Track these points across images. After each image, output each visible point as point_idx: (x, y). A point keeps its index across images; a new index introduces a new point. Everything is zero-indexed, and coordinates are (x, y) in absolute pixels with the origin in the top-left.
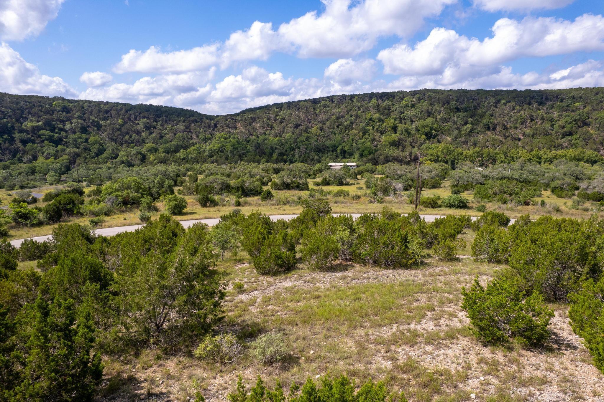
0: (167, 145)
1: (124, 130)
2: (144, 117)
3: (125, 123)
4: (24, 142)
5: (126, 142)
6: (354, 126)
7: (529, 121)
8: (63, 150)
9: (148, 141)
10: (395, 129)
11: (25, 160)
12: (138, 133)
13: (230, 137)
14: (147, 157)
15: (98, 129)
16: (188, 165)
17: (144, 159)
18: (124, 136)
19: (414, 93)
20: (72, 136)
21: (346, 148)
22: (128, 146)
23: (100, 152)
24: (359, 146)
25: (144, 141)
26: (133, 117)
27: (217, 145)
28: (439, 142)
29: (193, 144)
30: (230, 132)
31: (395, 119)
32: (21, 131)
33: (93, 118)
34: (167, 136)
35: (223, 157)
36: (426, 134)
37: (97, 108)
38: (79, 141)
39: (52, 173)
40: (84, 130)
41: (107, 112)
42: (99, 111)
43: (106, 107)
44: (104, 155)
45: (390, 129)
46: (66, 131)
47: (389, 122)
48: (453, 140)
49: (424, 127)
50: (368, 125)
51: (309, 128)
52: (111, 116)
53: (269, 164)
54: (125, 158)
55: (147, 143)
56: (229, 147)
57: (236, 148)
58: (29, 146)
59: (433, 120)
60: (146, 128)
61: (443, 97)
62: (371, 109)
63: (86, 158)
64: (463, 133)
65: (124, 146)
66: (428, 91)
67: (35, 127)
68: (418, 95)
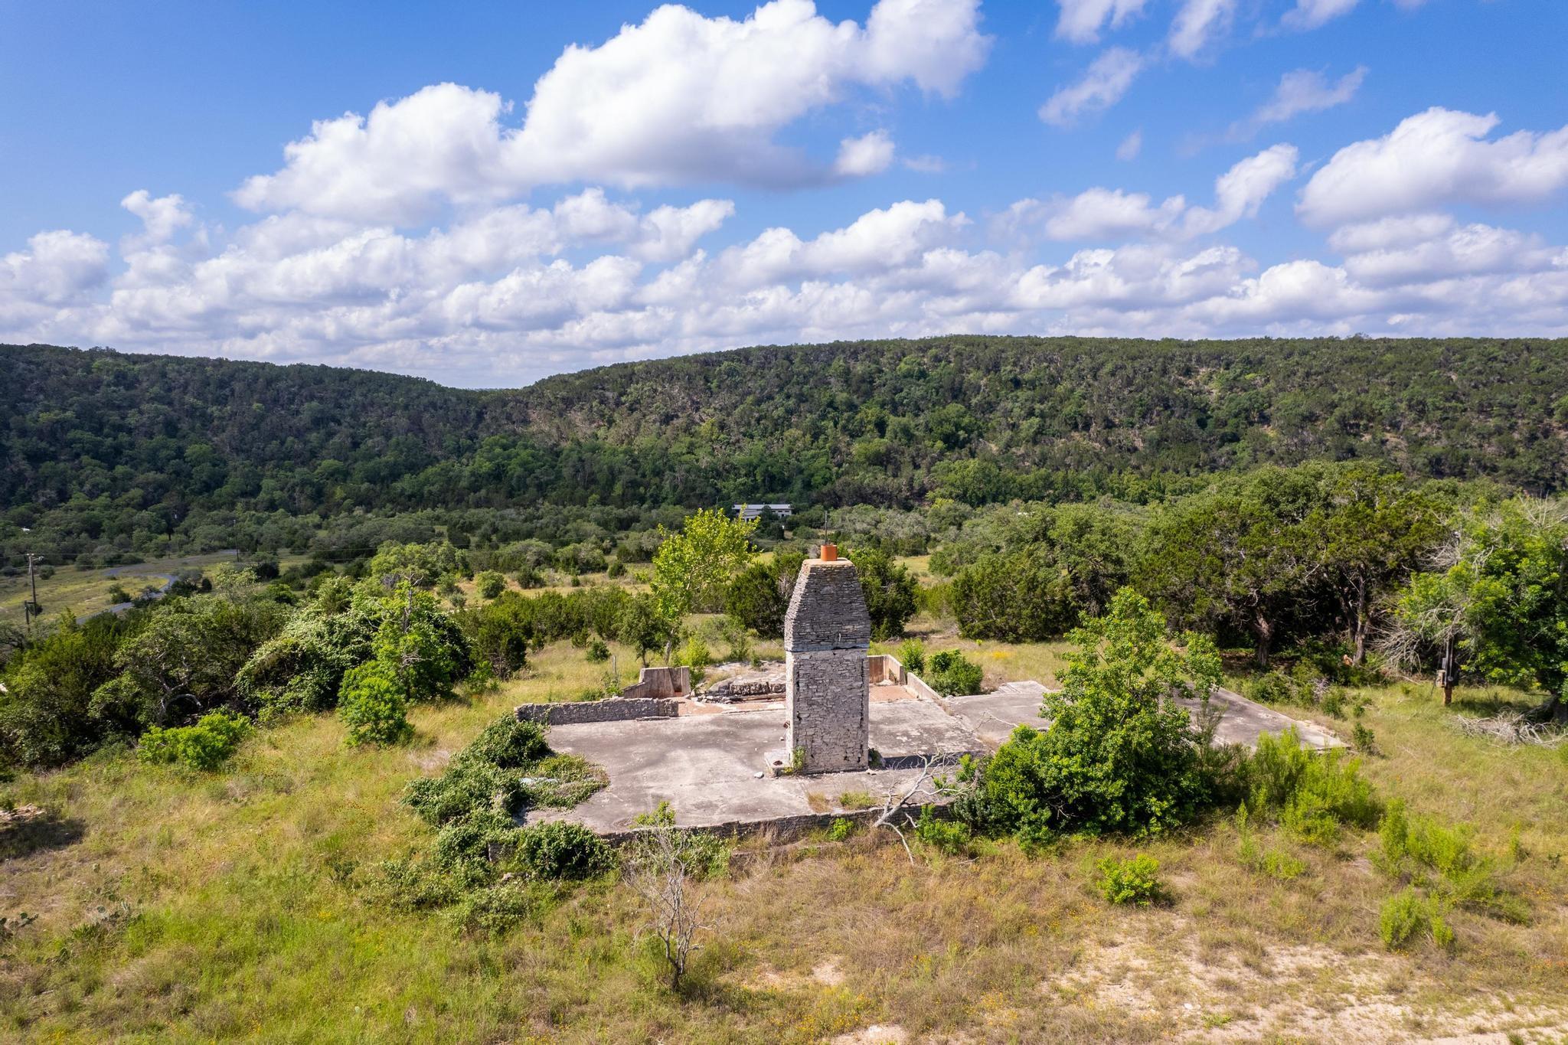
0: (371, 464)
1: (265, 427)
2: (312, 398)
3: (268, 411)
4: (35, 458)
5: (273, 456)
6: (794, 419)
7: (1157, 409)
8: (129, 477)
9: (324, 453)
10: (881, 427)
12: (300, 433)
13: (515, 443)
14: (327, 490)
15: (204, 426)
17: (319, 495)
18: (267, 442)
19: (924, 346)
20: (144, 443)
21: (775, 470)
22: (278, 467)
23: (215, 481)
24: (804, 464)
25: (314, 454)
26: (284, 395)
27: (487, 464)
28: (972, 454)
29: (432, 460)
30: (514, 432)
31: (883, 405)
32: (25, 432)
33: (189, 399)
34: (370, 442)
35: (503, 492)
36: (946, 438)
37: (197, 376)
38: (163, 453)
40: (171, 428)
41: (222, 384)
42: (204, 383)
43: (219, 373)
44: (226, 489)
45: (870, 426)
46: (130, 432)
47: (870, 411)
48: (1002, 452)
49: (941, 422)
50: (823, 417)
51: (694, 423)
52: (233, 394)
53: (607, 508)
54: (277, 494)
55: (323, 458)
56: (515, 469)
57: (532, 471)
58: (47, 467)
59: (960, 407)
60: (318, 422)
61: (986, 355)
62: (832, 380)
63: (183, 495)
64: (1023, 435)
65: (271, 464)
66: (956, 342)
67: (58, 421)
68: (933, 351)
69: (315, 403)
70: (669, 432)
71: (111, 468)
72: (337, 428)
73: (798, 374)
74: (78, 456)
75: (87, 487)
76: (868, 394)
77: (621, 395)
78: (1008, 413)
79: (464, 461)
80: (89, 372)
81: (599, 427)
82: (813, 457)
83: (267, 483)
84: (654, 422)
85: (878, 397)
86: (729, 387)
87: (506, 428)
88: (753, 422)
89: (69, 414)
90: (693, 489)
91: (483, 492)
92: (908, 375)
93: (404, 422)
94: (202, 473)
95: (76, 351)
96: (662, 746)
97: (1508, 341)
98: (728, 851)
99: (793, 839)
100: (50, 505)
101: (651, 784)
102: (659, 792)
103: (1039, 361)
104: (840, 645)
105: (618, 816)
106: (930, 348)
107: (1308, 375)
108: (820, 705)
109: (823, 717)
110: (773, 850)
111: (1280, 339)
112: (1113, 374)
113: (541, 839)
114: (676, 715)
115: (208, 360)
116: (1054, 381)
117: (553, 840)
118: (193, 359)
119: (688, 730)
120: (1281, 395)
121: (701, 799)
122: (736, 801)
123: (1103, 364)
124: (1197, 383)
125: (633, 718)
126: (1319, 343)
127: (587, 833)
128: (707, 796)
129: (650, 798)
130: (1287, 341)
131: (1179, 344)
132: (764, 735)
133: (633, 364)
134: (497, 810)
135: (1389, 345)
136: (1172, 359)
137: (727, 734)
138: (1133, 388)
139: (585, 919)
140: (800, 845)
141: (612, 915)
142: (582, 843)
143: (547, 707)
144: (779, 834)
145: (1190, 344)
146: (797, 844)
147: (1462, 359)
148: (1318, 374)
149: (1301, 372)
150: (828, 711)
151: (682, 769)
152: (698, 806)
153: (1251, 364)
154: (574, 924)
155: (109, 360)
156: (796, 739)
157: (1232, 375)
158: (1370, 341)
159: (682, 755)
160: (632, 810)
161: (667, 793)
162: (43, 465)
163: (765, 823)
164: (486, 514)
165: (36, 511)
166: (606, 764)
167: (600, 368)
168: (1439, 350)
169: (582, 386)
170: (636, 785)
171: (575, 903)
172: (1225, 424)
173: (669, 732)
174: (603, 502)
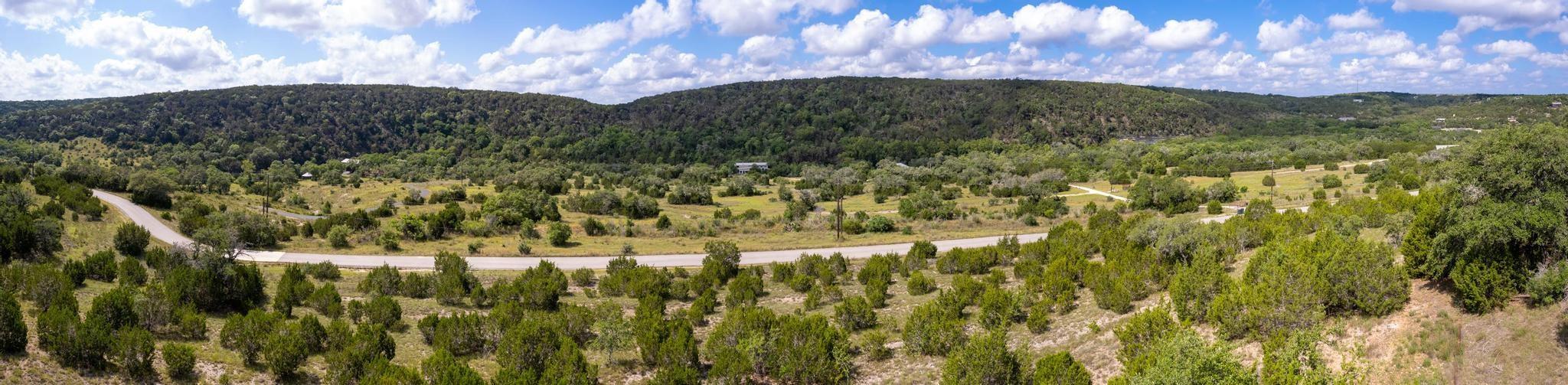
0: (553, 139)
1: (510, 120)
2: (531, 107)
3: (512, 113)
4: (421, 132)
5: (511, 133)
6: (764, 117)
7: (942, 110)
8: (452, 141)
9: (533, 133)
10: (809, 121)
11: (419, 149)
12: (524, 124)
13: (622, 130)
14: (531, 151)
15: (485, 120)
16: (574, 164)
17: (527, 152)
18: (509, 128)
19: (828, 81)
20: (460, 126)
21: (755, 144)
22: (512, 138)
23: (485, 144)
24: (771, 140)
25: (529, 134)
26: (520, 107)
27: (607, 140)
28: (857, 134)
29: (581, 138)
30: (622, 125)
31: (809, 109)
32: (420, 121)
33: (481, 108)
34: (554, 128)
35: (614, 154)
36: (844, 126)
37: (485, 98)
38: (466, 131)
39: (439, 166)
40: (472, 120)
41: (495, 101)
42: (488, 101)
43: (494, 97)
44: (489, 148)
45: (804, 121)
46: (456, 122)
47: (803, 113)
48: (871, 133)
49: (841, 118)
50: (779, 116)
54: (509, 152)
55: (532, 136)
56: (621, 143)
59: (849, 111)
60: (532, 119)
61: (859, 85)
62: (782, 98)
65: (509, 138)
67: (432, 117)
69: (532, 110)
70: (699, 125)
72: (541, 122)
73: (765, 95)
74: (435, 131)
75: (436, 144)
77: (676, 107)
78: (873, 113)
79: (597, 139)
81: (664, 123)
83: (505, 146)
84: (692, 120)
85: (806, 106)
86: (729, 102)
87: (618, 122)
90: (712, 154)
91: (604, 154)
94: (480, 140)
112: (919, 94)
116: (892, 97)
162: (423, 135)
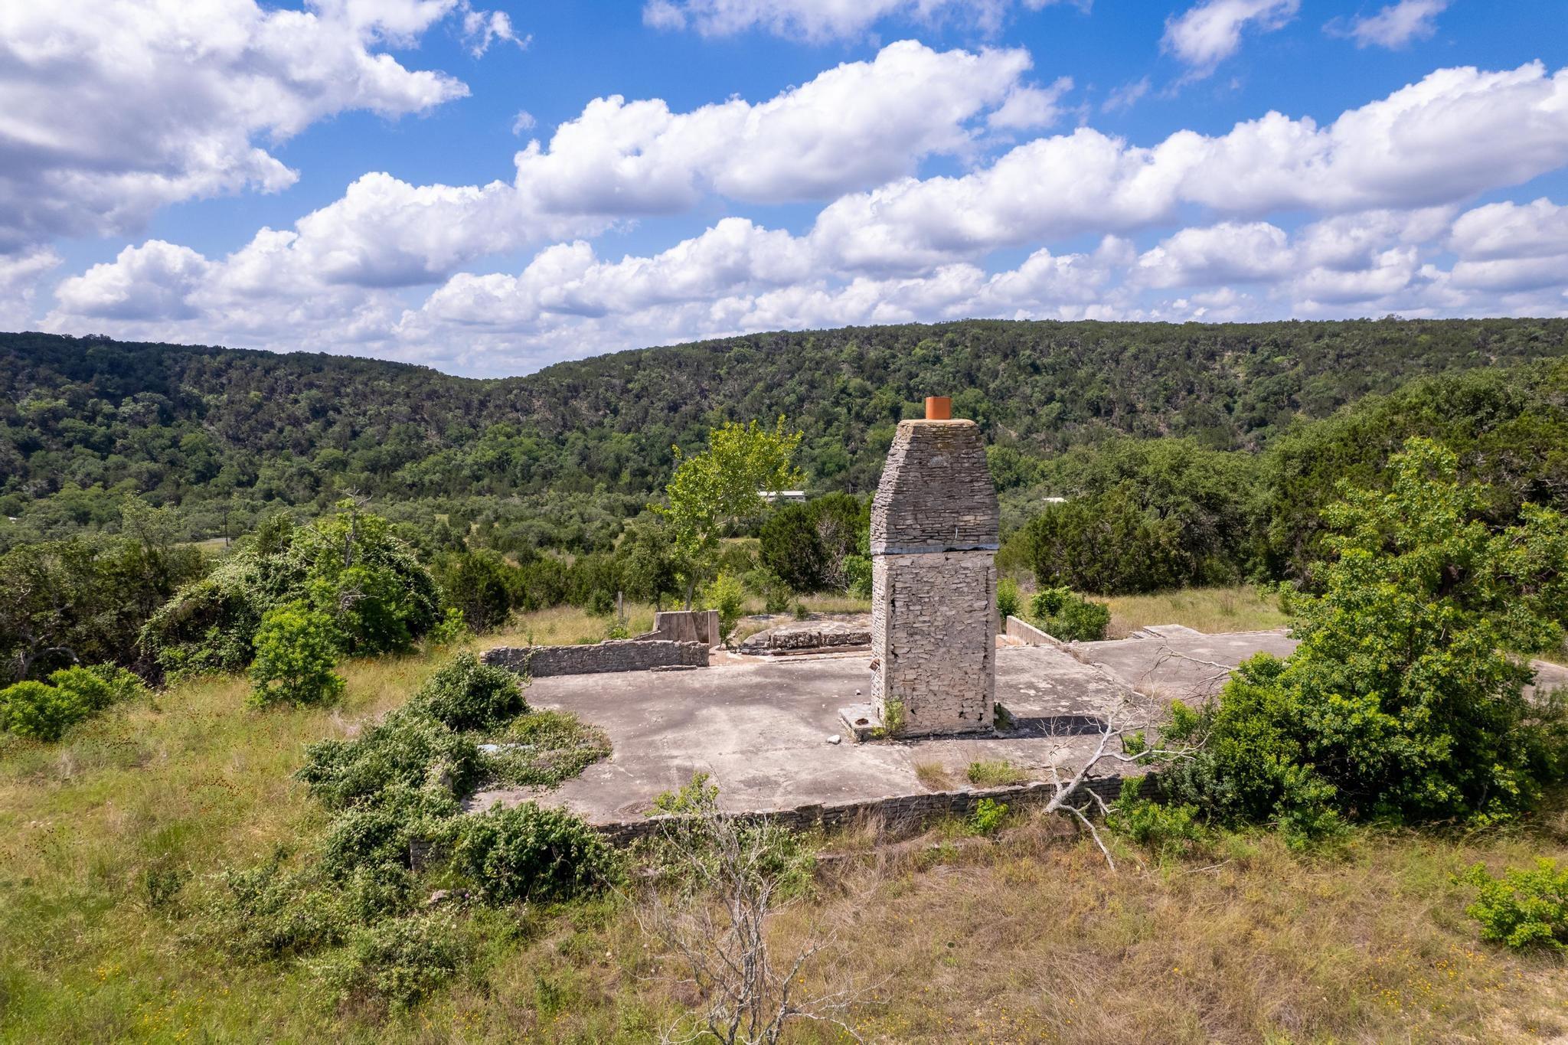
0: (371, 453)
1: (262, 415)
2: (311, 386)
3: (266, 400)
4: (26, 448)
5: (269, 444)
6: (806, 406)
8: (122, 466)
9: (322, 441)
10: (896, 412)
11: (30, 490)
12: (296, 422)
13: (519, 432)
14: (325, 480)
15: (200, 416)
17: (317, 485)
18: (263, 431)
19: (940, 331)
20: (137, 431)
22: (276, 456)
23: (207, 474)
24: (817, 452)
25: (312, 444)
26: (282, 385)
27: (490, 452)
29: (432, 449)
30: (519, 422)
31: (898, 391)
32: (14, 422)
33: (186, 387)
34: (369, 430)
35: (506, 481)
37: (193, 365)
38: (157, 442)
40: (167, 417)
41: (219, 373)
42: (201, 371)
43: (216, 361)
44: (222, 478)
45: (885, 412)
46: (123, 421)
47: (884, 397)
50: (837, 403)
51: (702, 410)
52: (230, 382)
53: (613, 496)
54: (275, 484)
55: (322, 448)
56: (519, 458)
57: (536, 459)
58: (37, 457)
59: (978, 392)
60: (318, 412)
61: (1004, 340)
62: (845, 366)
63: (178, 485)
64: (1044, 420)
65: (267, 454)
66: (972, 326)
67: (49, 410)
68: (950, 335)
69: (314, 392)
70: (677, 420)
71: (104, 458)
72: (337, 417)
73: (811, 360)
74: (69, 445)
75: (78, 477)
76: (881, 381)
77: (629, 381)
78: (1027, 399)
79: (467, 449)
80: (83, 360)
81: (605, 416)
82: (826, 444)
83: (264, 473)
84: (662, 409)
85: (892, 382)
86: (739, 373)
87: (510, 416)
88: (764, 409)
89: (62, 402)
91: (486, 482)
92: (924, 359)
93: (405, 409)
94: (198, 461)
95: (69, 338)
96: (689, 703)
97: (1549, 320)
98: (811, 853)
99: (915, 831)
100: (40, 495)
101: (675, 753)
102: (688, 764)
103: (1059, 345)
104: (956, 544)
105: (626, 798)
106: (946, 332)
107: (1339, 357)
108: (927, 635)
109: (930, 653)
110: (881, 853)
111: (1308, 322)
112: (1136, 357)
113: (495, 834)
114: (706, 665)
115: (205, 347)
116: (1074, 364)
117: (516, 834)
118: (190, 347)
119: (725, 682)
120: (1311, 378)
121: (752, 773)
122: (805, 777)
123: (1125, 348)
124: (1223, 368)
125: (645, 668)
126: (1349, 325)
127: (573, 824)
128: (759, 768)
129: (674, 772)
130: (1316, 324)
131: (1204, 328)
132: (833, 687)
133: (640, 351)
134: (433, 788)
135: (1423, 326)
136: (1196, 343)
137: (780, 687)
138: (1156, 372)
139: (566, 977)
140: (925, 842)
141: (616, 970)
142: (565, 842)
143: (526, 651)
144: (888, 826)
145: (1214, 328)
146: (917, 841)
147: (1503, 339)
148: (1349, 356)
149: (1332, 354)
150: (937, 645)
151: (718, 732)
152: (750, 783)
153: (1281, 347)
154: (545, 988)
155: (103, 348)
156: (890, 685)
157: (1259, 358)
158: (1403, 322)
159: (719, 715)
160: (647, 789)
161: (699, 764)
162: (35, 454)
163: (866, 807)
164: (488, 501)
165: (25, 499)
166: (611, 727)
167: (606, 356)
168: (1477, 330)
169: (587, 373)
170: (652, 754)
171: (550, 945)
172: (1253, 408)
173: (697, 685)
174: (609, 489)
